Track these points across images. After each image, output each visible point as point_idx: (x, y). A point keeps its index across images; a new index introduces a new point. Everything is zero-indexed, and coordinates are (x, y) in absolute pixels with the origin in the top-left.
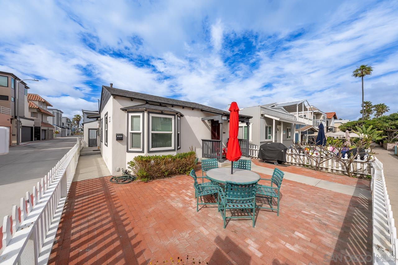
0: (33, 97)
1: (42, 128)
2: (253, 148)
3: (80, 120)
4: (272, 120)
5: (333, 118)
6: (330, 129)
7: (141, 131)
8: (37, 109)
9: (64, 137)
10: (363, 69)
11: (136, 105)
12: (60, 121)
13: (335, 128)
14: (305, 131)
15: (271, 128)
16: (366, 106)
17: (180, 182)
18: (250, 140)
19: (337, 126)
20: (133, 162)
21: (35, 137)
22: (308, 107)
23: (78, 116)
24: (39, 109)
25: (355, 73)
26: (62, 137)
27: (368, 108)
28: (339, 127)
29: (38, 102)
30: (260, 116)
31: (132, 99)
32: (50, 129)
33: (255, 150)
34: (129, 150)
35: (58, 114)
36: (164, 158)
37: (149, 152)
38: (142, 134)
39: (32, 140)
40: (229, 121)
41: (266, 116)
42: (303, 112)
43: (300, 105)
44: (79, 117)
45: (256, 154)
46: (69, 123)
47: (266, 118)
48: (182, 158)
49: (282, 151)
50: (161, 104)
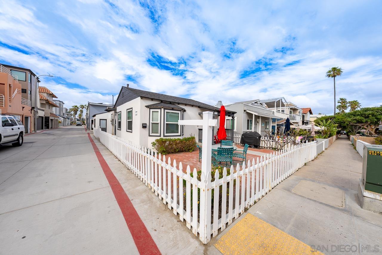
0: (42, 89)
1: (51, 118)
2: (237, 136)
3: (78, 110)
4: (252, 114)
5: (309, 113)
6: (305, 123)
7: (159, 122)
8: (46, 100)
9: (65, 126)
10: (335, 70)
11: (155, 103)
12: (61, 112)
13: (310, 121)
14: (281, 123)
15: (251, 121)
16: (342, 102)
17: (187, 156)
18: (235, 130)
19: (312, 120)
20: (154, 143)
21: (45, 126)
22: (285, 104)
23: (76, 106)
24: (48, 101)
25: (328, 74)
26: (64, 126)
27: (344, 104)
28: (314, 121)
29: (46, 94)
30: (243, 111)
31: (152, 99)
32: (56, 118)
33: (239, 138)
34: (150, 135)
35: (60, 104)
36: (175, 140)
37: (164, 136)
38: (159, 124)
39: (42, 129)
40: (219, 115)
41: (248, 111)
42: (281, 108)
43: (278, 103)
44: (76, 108)
45: (239, 141)
46: (68, 113)
47: (248, 113)
48: (187, 141)
49: (257, 138)
50: (171, 103)
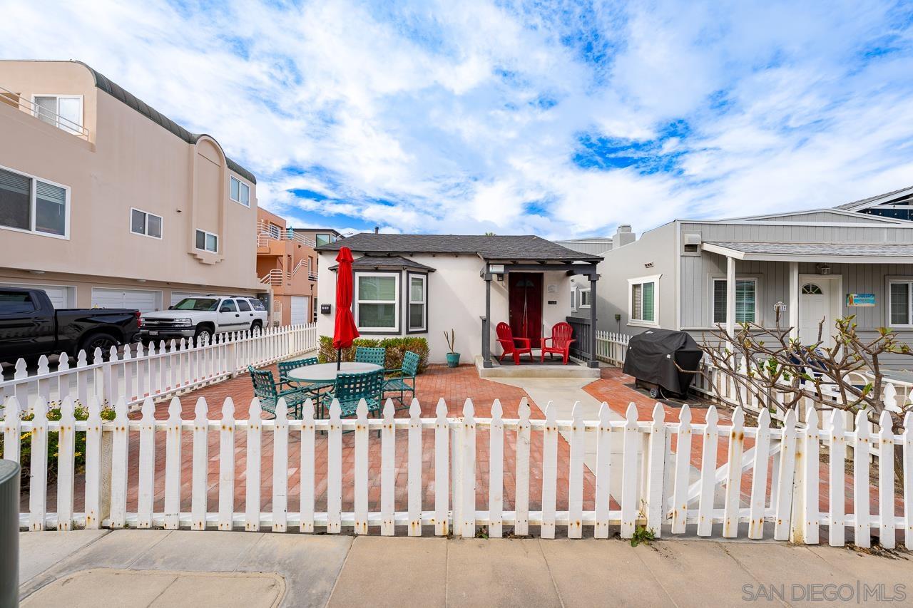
4: (726, 259)
18: (655, 323)
49: (668, 357)
50: (389, 255)
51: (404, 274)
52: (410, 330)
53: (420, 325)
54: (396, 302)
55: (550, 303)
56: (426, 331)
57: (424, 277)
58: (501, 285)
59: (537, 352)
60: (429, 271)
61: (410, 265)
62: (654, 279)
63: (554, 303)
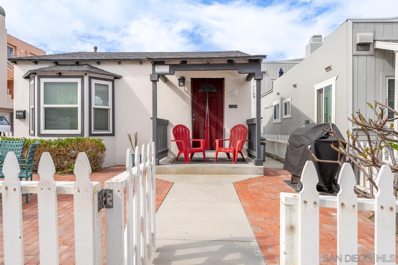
30: (350, 49)
31: (36, 62)
49: (309, 147)
51: (86, 79)
52: (93, 132)
53: (107, 129)
54: (79, 105)
55: (231, 106)
56: (113, 134)
57: (110, 84)
58: (183, 91)
59: (210, 154)
60: (115, 78)
61: (93, 70)
62: (331, 81)
63: (235, 106)
